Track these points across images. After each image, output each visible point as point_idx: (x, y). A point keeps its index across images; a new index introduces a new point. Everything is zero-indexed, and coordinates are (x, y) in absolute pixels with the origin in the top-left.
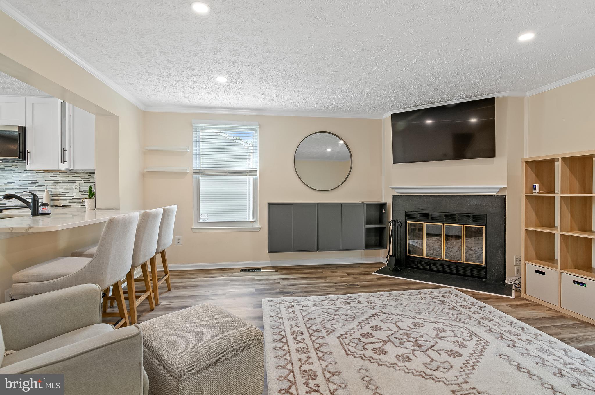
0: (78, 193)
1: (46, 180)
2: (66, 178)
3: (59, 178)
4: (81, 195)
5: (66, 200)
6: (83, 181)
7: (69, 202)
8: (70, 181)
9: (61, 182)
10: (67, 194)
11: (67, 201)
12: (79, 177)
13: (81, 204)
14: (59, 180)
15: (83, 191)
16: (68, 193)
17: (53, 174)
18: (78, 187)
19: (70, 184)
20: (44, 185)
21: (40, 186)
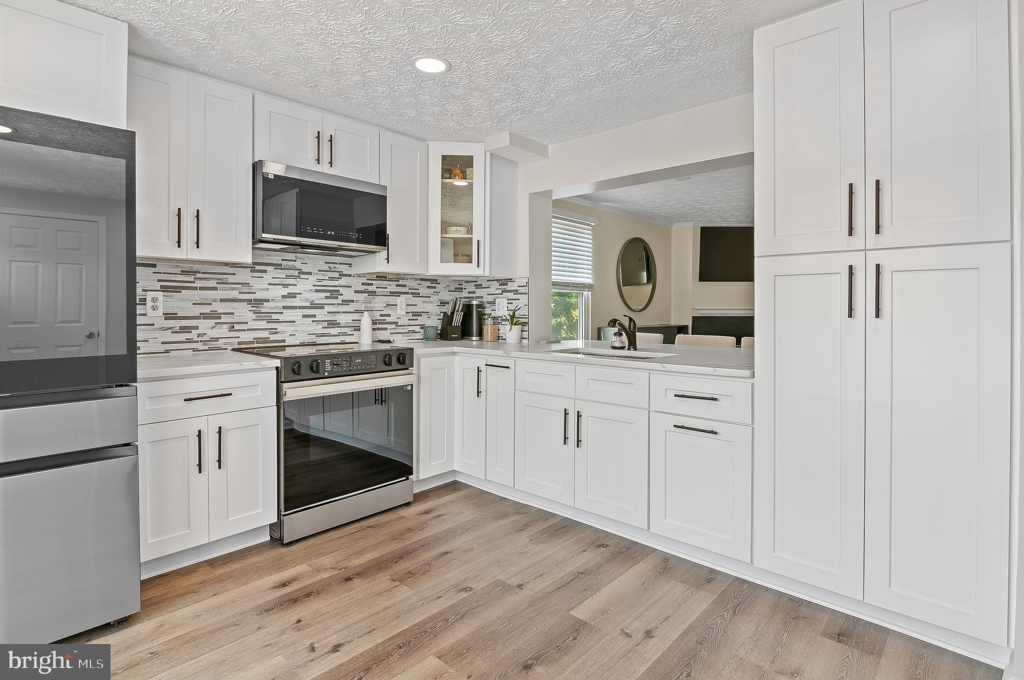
0: (404, 316)
1: (356, 292)
2: (386, 288)
3: (376, 288)
4: (408, 320)
5: (386, 329)
6: (412, 294)
7: (391, 333)
8: (393, 294)
9: (378, 296)
10: (388, 319)
11: (389, 332)
12: (405, 286)
13: (408, 336)
14: (375, 292)
15: (411, 312)
16: (389, 315)
17: (367, 280)
18: (404, 306)
19: (391, 300)
20: (353, 301)
21: (346, 302)
